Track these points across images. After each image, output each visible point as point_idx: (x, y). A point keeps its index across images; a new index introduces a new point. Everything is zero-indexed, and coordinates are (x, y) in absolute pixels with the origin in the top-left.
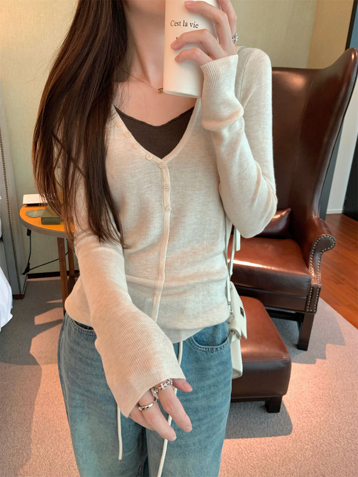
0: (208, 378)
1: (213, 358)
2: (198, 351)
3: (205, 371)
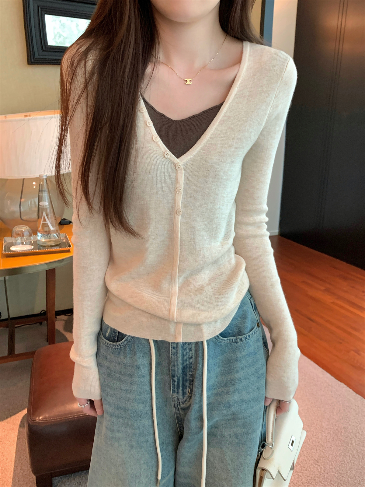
0: (237, 370)
1: (237, 349)
2: (223, 344)
3: (232, 362)
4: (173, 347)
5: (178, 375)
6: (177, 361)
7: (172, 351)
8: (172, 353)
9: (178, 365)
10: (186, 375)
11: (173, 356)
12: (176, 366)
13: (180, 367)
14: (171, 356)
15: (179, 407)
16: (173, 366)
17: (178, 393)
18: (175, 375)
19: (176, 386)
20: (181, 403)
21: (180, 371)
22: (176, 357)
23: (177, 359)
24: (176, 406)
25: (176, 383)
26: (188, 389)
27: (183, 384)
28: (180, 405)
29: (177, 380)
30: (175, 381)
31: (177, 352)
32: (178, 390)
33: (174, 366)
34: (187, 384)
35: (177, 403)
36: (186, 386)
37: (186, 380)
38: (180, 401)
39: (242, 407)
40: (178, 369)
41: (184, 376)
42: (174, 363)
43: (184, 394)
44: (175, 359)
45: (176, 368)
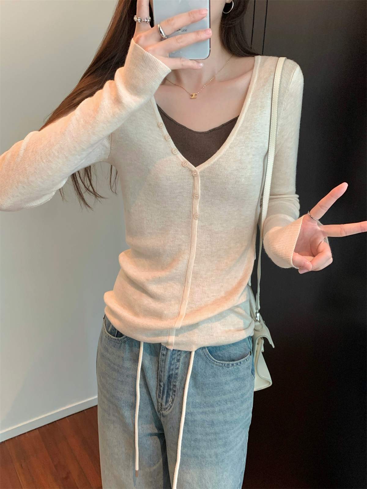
4: (162, 354)
5: (164, 382)
6: (164, 367)
7: (161, 357)
8: (161, 359)
9: (164, 372)
10: (170, 384)
11: (161, 362)
12: (163, 372)
13: (166, 374)
14: (160, 361)
15: (161, 412)
16: (160, 371)
17: (162, 399)
18: (161, 380)
19: (162, 391)
20: (163, 409)
21: (166, 378)
22: (164, 364)
23: (165, 366)
24: (159, 410)
25: (162, 389)
26: (171, 398)
27: (168, 392)
28: (162, 410)
29: (162, 386)
30: (161, 386)
31: (165, 360)
32: (163, 397)
33: (162, 371)
34: (171, 393)
35: (160, 408)
36: (169, 395)
37: (170, 389)
38: (163, 407)
39: (224, 427)
40: (164, 375)
41: (169, 385)
42: (162, 369)
43: (167, 402)
44: (162, 365)
45: (163, 374)
